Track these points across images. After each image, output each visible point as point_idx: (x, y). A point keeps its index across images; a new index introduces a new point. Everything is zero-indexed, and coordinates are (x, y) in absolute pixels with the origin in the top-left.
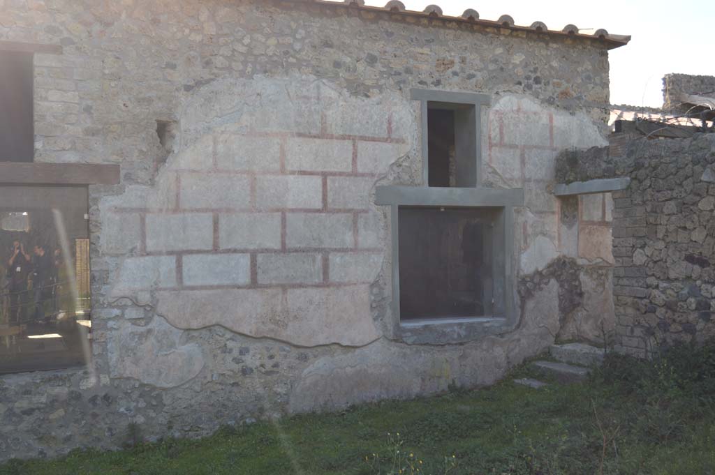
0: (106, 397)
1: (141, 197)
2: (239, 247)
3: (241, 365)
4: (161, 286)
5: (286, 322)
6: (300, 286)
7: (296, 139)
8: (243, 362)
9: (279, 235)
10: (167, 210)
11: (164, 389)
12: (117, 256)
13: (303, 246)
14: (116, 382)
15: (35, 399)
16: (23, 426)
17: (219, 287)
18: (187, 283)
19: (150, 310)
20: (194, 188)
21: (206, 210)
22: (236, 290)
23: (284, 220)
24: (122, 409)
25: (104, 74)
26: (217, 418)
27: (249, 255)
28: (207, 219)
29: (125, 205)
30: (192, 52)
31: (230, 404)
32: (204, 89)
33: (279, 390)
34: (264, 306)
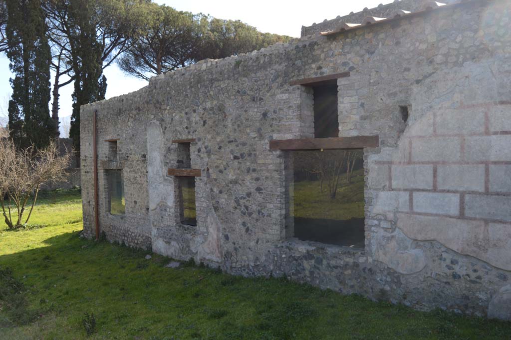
0: (370, 270)
1: (388, 154)
2: (451, 189)
3: (452, 271)
4: (400, 210)
5: (486, 247)
6: (501, 222)
7: (499, 106)
8: (453, 269)
9: (483, 181)
10: (404, 162)
11: (402, 274)
12: (377, 190)
13: (504, 190)
14: (376, 263)
15: (339, 261)
16: (333, 273)
17: (436, 215)
18: (415, 210)
19: (394, 224)
20: (421, 148)
21: (428, 163)
22: (448, 219)
23: (487, 170)
24: (378, 279)
25: (370, 83)
26: (434, 302)
27: (458, 195)
28: (429, 169)
29: (380, 160)
30: (421, 57)
31: (443, 295)
32: (428, 81)
33: (481, 296)
34: (469, 233)
